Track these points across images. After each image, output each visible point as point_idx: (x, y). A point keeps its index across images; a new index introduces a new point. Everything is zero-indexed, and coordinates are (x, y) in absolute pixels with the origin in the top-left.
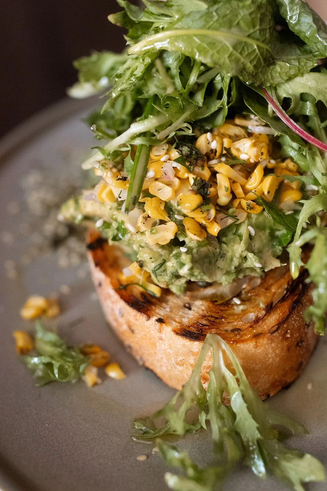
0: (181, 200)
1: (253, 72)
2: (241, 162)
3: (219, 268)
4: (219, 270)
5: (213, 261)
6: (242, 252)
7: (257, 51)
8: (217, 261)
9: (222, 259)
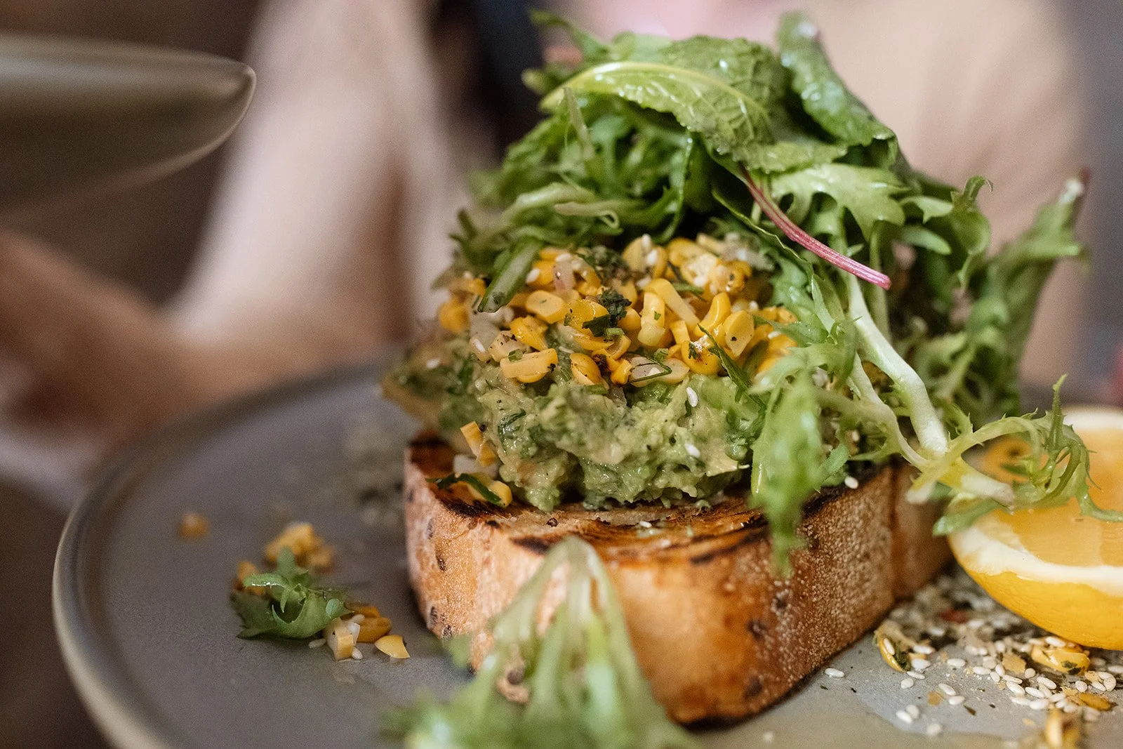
0: (571, 311)
1: (732, 140)
2: (693, 289)
3: (618, 440)
4: (616, 443)
5: (609, 424)
6: (666, 421)
7: (743, 110)
8: (617, 426)
9: (628, 427)
